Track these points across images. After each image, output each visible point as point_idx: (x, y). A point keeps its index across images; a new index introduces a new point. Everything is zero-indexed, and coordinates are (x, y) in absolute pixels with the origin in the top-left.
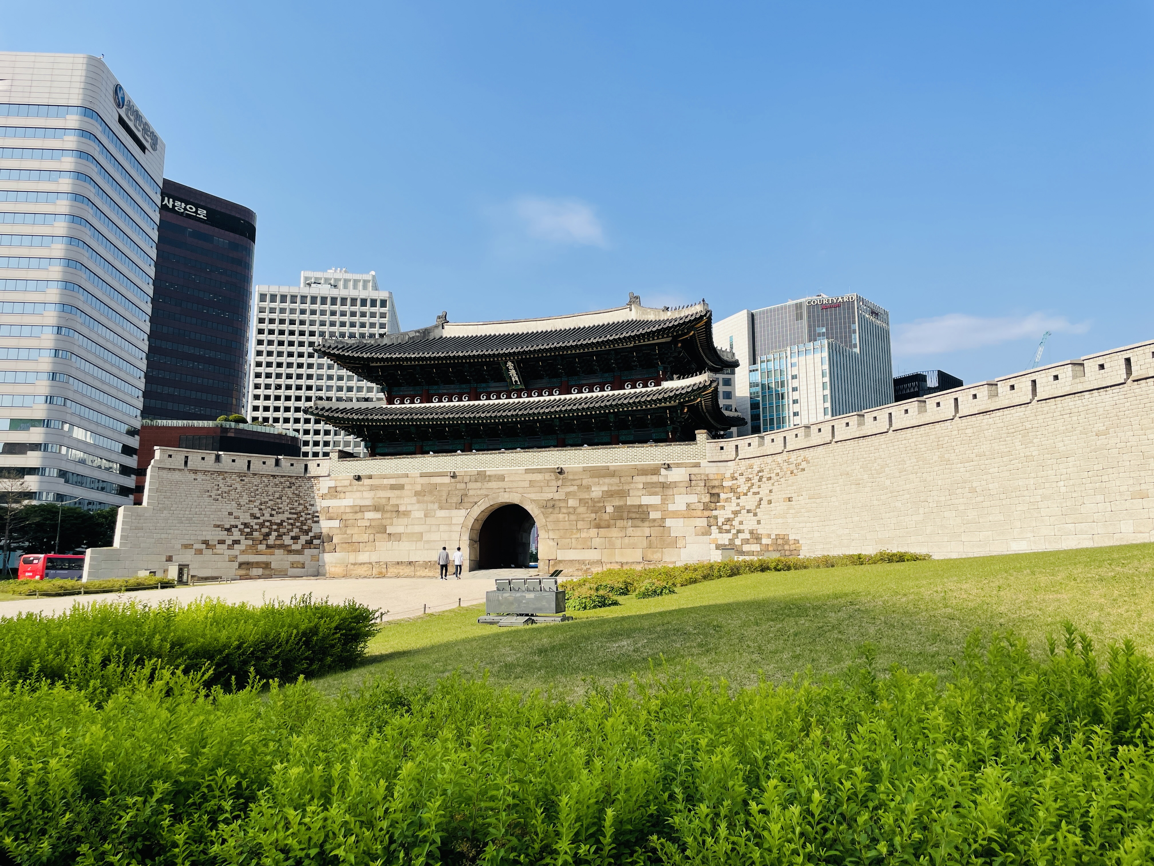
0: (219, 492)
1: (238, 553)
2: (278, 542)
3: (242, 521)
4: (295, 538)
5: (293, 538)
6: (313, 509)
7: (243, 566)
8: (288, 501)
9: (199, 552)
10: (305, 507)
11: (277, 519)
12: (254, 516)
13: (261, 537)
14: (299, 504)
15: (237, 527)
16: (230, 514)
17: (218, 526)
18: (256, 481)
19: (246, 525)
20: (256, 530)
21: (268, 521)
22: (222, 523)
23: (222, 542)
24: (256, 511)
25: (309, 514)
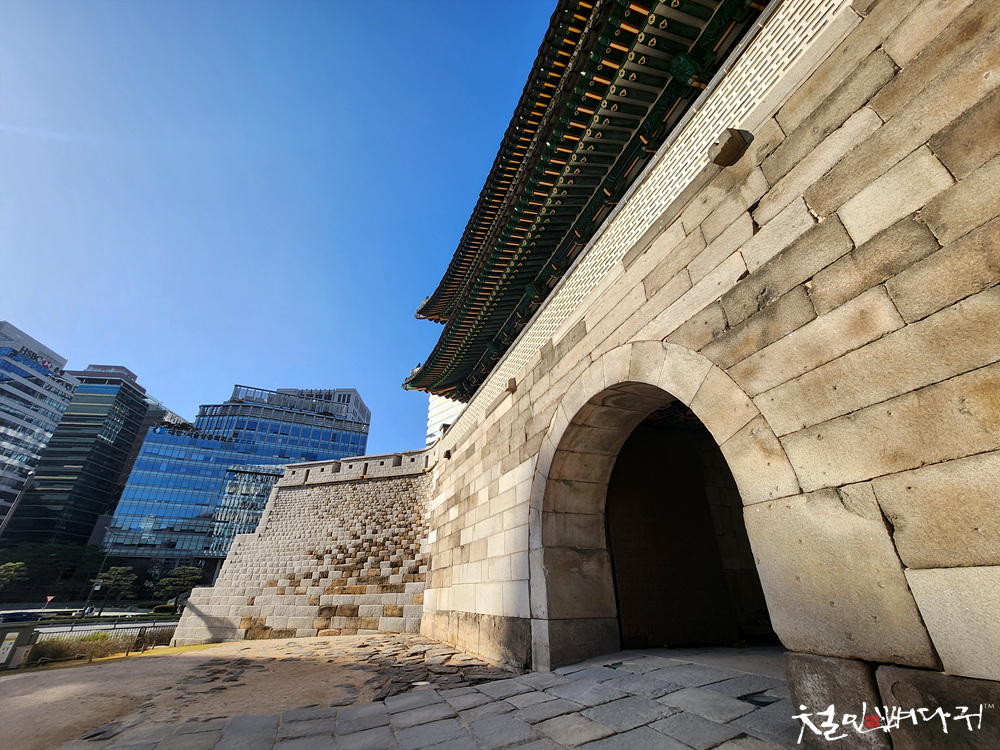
1: (322, 592)
2: (373, 573)
3: (338, 543)
5: (393, 565)
7: (325, 613)
8: (399, 509)
9: (281, 592)
10: (418, 515)
11: (380, 537)
12: (353, 535)
13: (354, 566)
14: (413, 512)
15: (330, 552)
16: (329, 535)
17: (311, 553)
18: (369, 487)
20: (351, 556)
21: (368, 541)
22: (316, 548)
23: (308, 576)
24: (358, 528)
25: (421, 525)
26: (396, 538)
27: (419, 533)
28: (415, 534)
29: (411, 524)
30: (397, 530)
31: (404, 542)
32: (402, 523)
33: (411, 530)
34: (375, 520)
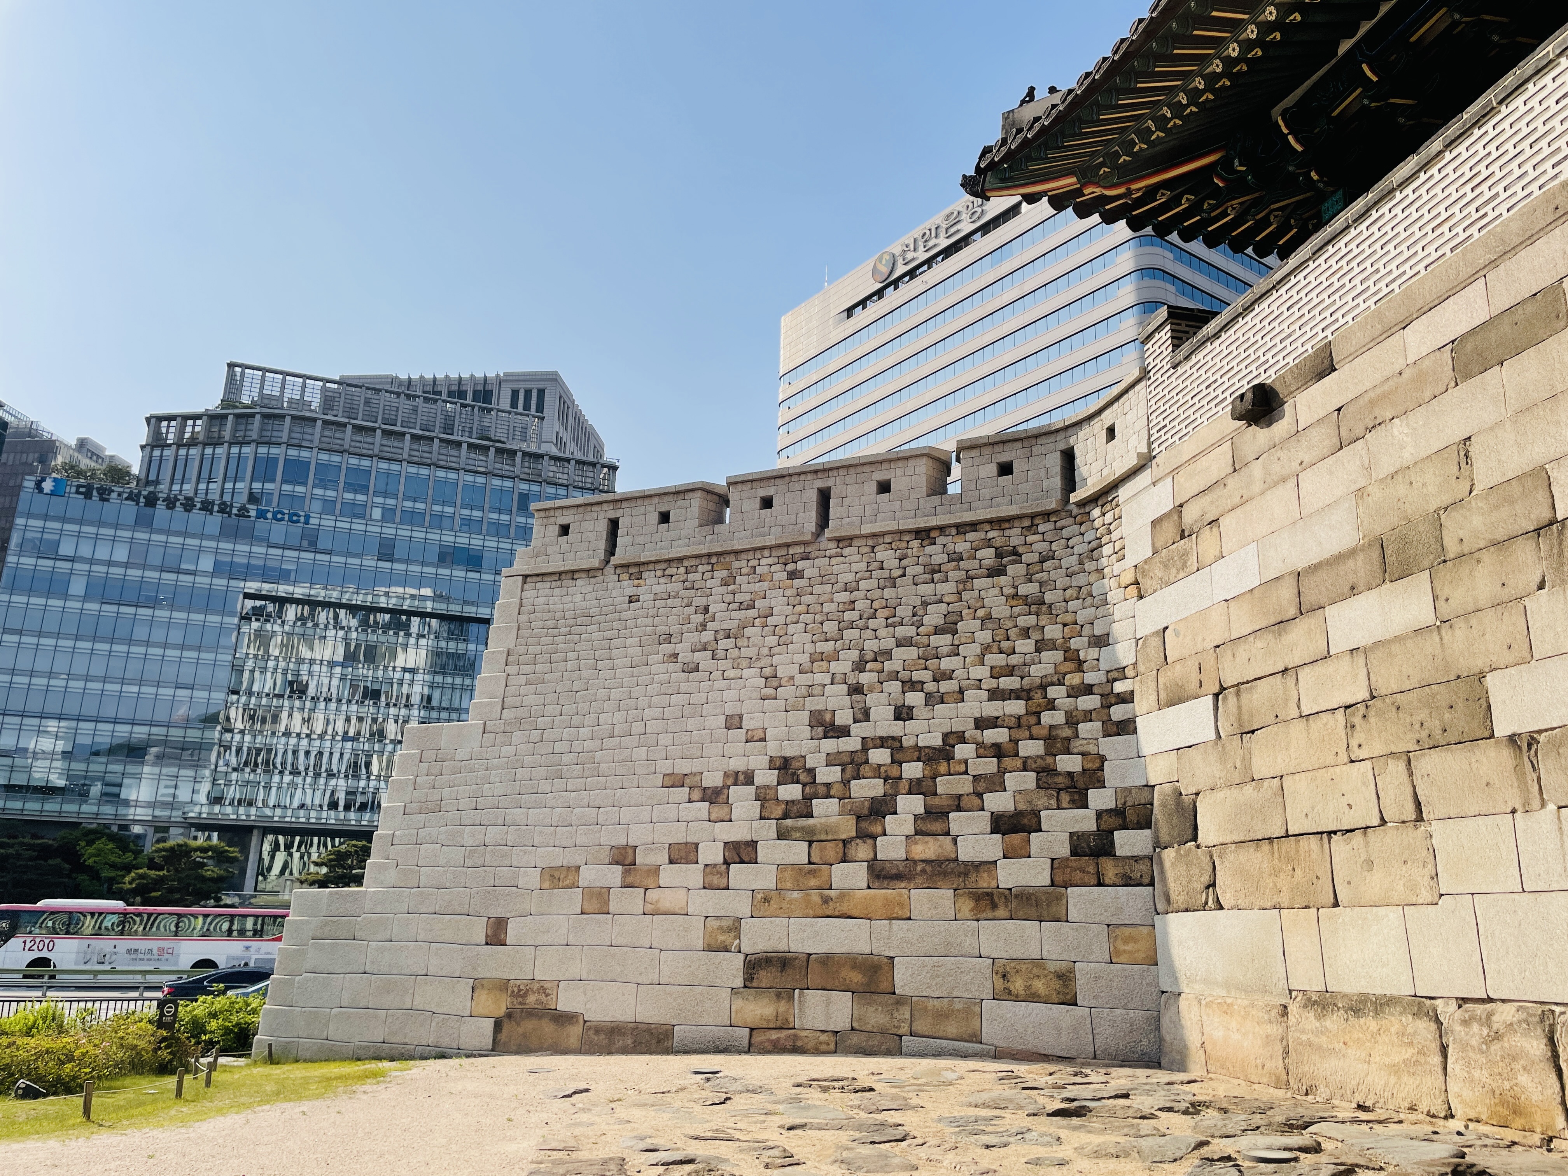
0: (707, 636)
1: (741, 905)
2: (928, 849)
3: (773, 748)
4: (1015, 825)
5: (1004, 825)
7: (765, 977)
9: (599, 902)
10: (1069, 655)
11: (928, 730)
12: (823, 724)
13: (847, 827)
14: (1041, 646)
16: (733, 723)
17: (681, 782)
18: (850, 566)
19: (788, 769)
20: (828, 792)
22: (697, 768)
23: (684, 854)
24: (834, 699)
25: (1088, 689)
26: (992, 736)
27: (1088, 716)
28: (1072, 721)
29: (1043, 687)
30: (993, 709)
31: (1031, 748)
32: (1007, 683)
33: (1051, 705)
34: (894, 676)
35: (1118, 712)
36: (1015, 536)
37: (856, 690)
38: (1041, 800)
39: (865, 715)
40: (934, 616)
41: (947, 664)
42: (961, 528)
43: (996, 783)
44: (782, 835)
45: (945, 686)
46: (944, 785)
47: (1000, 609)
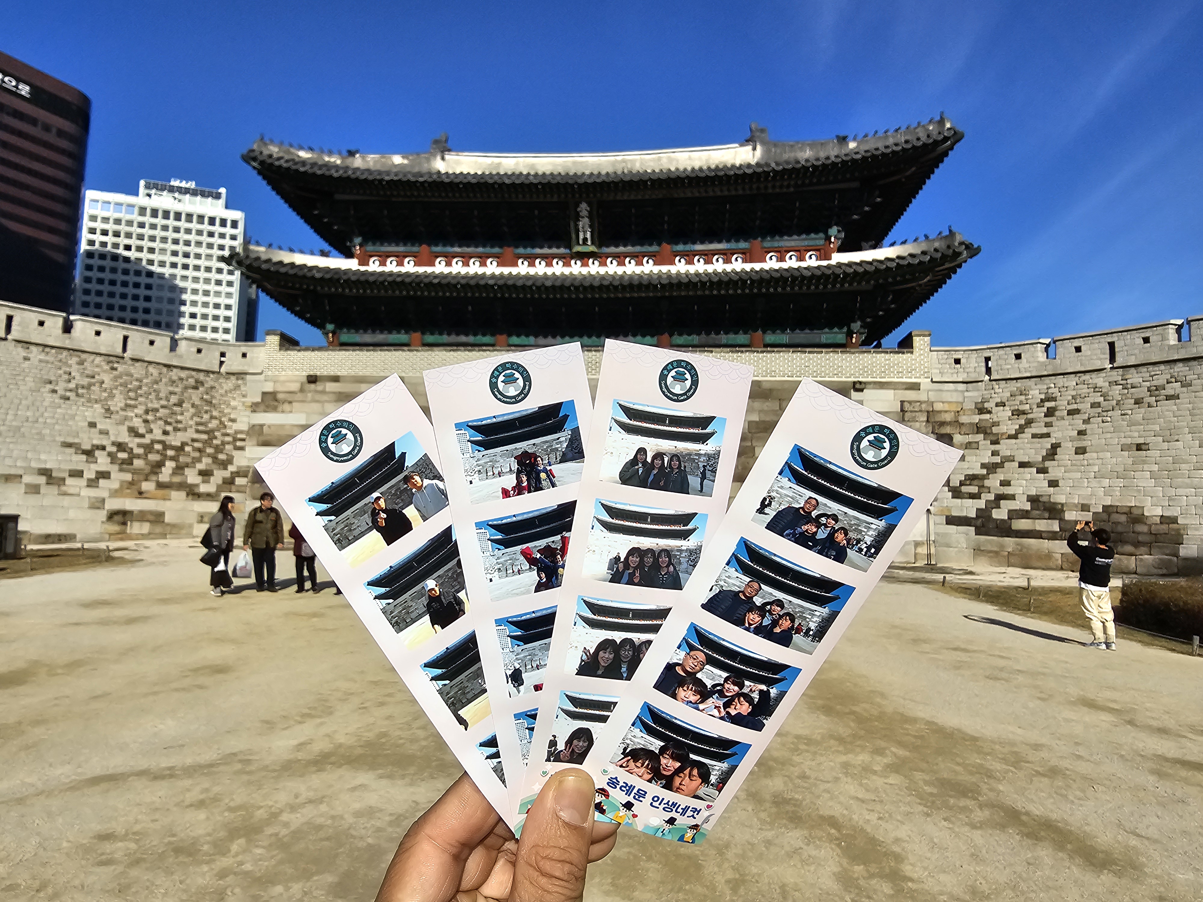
0: (72, 385)
1: (105, 494)
2: (177, 479)
3: (113, 438)
4: (205, 474)
5: (202, 473)
6: (235, 426)
7: (116, 518)
8: (192, 410)
9: (34, 489)
10: (221, 422)
11: (175, 440)
12: (133, 432)
13: (148, 469)
14: (212, 417)
15: (103, 448)
16: (92, 425)
17: (69, 445)
18: (137, 370)
19: (121, 446)
20: (138, 456)
21: (159, 442)
22: (76, 441)
23: (77, 474)
24: (137, 423)
25: (228, 435)
26: (196, 445)
27: (228, 443)
28: (223, 443)
29: (213, 431)
30: (196, 436)
31: (210, 450)
32: (201, 428)
33: (216, 438)
34: (161, 419)
35: (239, 444)
36: (201, 376)
37: (146, 421)
38: (214, 467)
39: (151, 431)
40: (174, 399)
41: (179, 418)
42: (183, 368)
43: (199, 460)
44: (121, 470)
45: (180, 426)
46: (182, 459)
47: (198, 402)
